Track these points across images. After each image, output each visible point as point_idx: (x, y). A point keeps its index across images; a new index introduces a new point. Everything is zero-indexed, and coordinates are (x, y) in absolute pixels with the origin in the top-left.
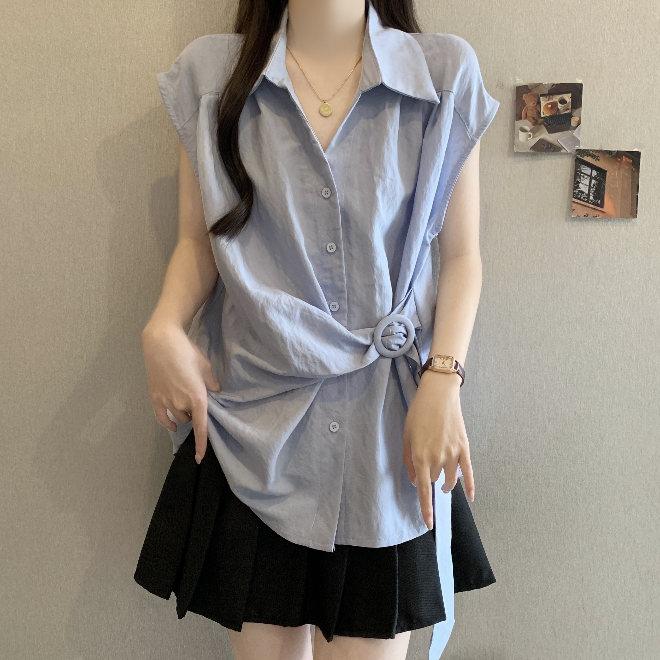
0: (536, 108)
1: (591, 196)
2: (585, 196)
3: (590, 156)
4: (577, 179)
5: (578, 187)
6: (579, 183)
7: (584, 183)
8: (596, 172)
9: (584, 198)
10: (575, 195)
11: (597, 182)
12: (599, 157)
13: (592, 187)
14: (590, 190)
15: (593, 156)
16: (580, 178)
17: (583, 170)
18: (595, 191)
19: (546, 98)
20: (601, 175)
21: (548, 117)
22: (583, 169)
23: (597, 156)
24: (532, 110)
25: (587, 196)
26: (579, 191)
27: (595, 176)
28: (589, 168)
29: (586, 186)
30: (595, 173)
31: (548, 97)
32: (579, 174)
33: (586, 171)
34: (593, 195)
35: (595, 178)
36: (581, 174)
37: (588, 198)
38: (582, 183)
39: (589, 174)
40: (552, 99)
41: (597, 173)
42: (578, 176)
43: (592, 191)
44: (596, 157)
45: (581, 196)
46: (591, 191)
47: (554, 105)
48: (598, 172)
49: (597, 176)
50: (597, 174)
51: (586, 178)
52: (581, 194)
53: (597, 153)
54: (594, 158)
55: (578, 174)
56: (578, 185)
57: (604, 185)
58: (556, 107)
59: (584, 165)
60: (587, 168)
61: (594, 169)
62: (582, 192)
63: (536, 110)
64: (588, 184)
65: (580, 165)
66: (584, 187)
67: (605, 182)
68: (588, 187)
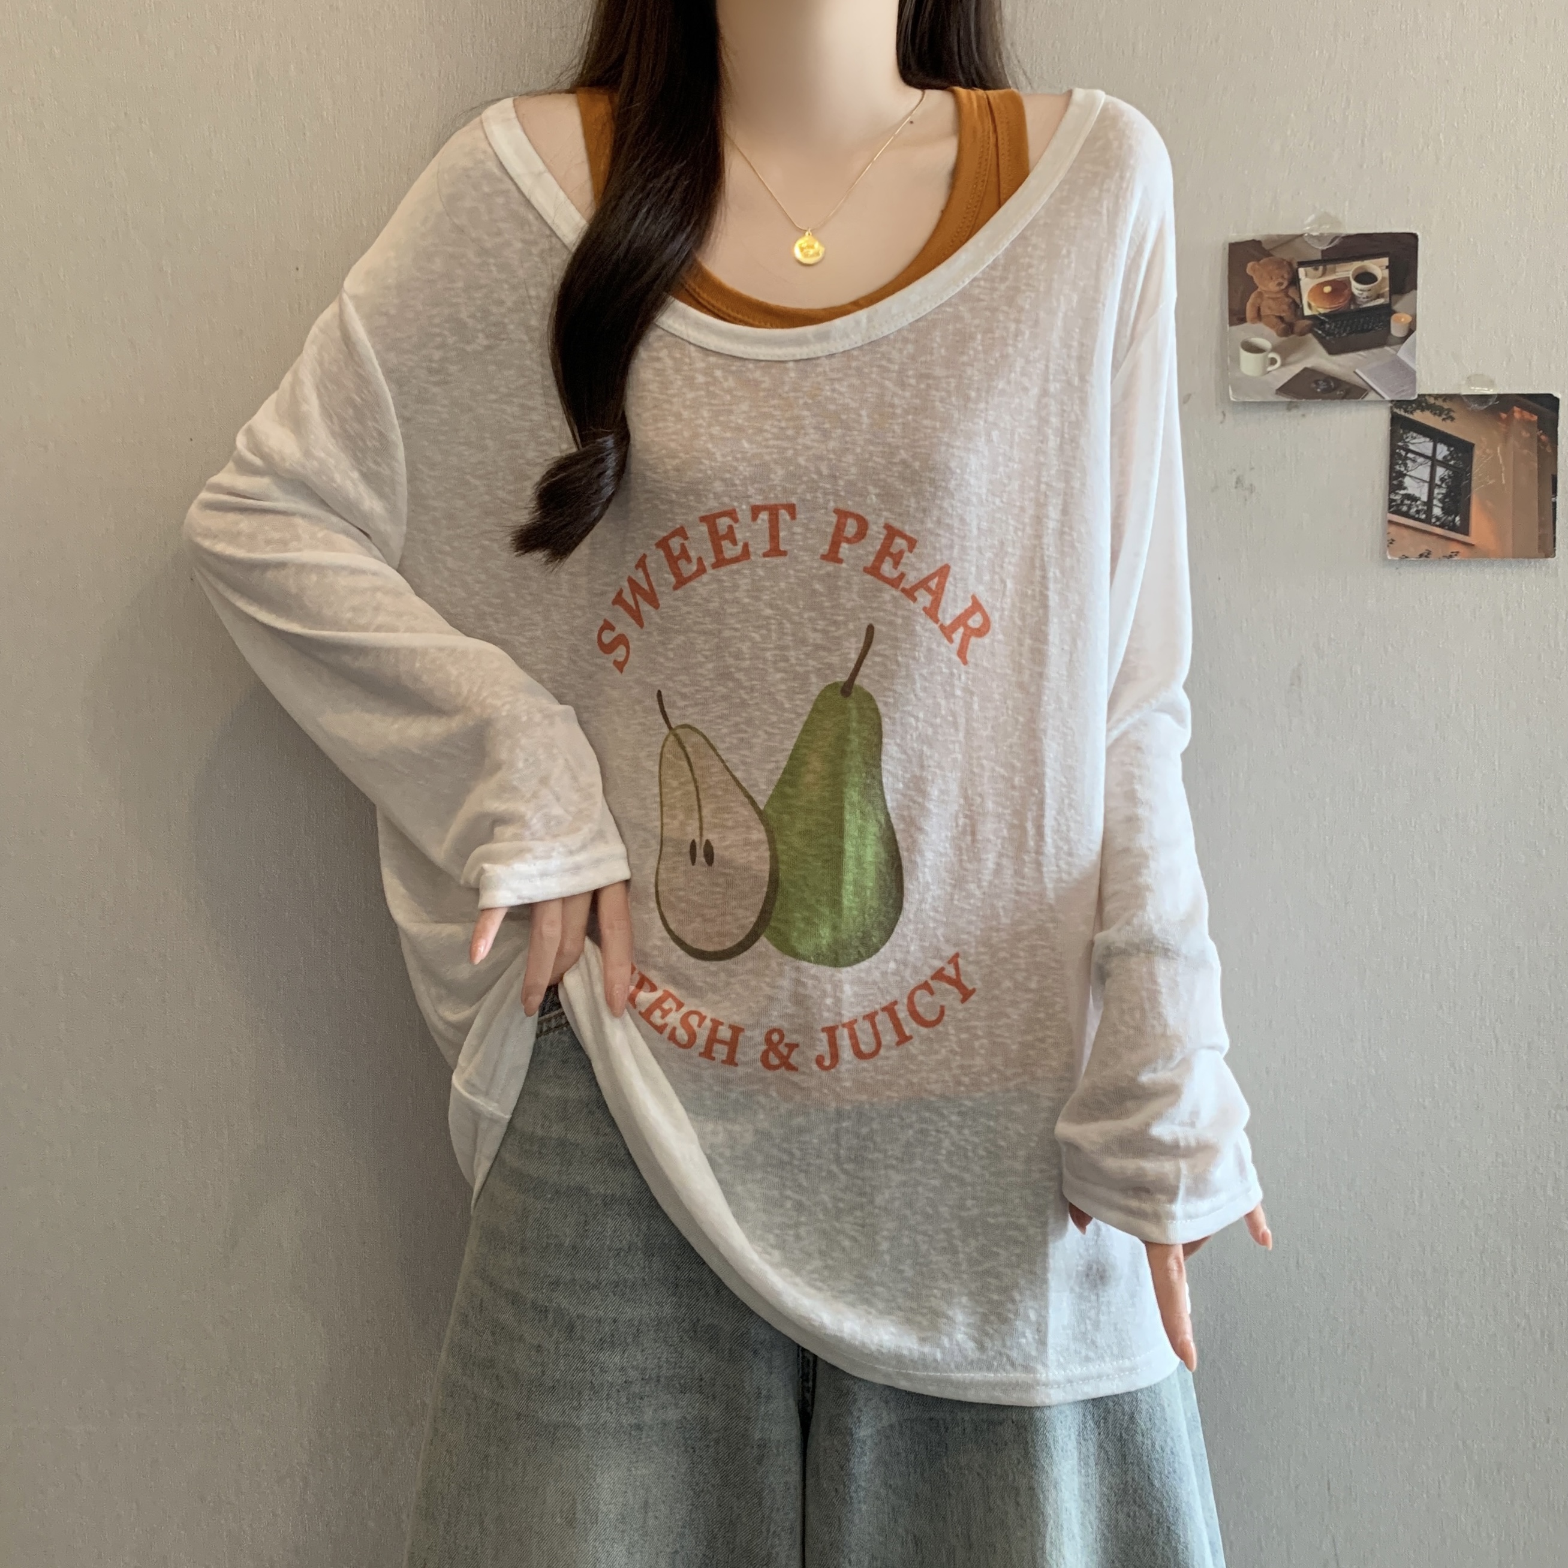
0: (1288, 296)
1: (1436, 506)
2: (1420, 508)
3: (1429, 410)
4: (1397, 467)
5: (1401, 486)
7: (1417, 476)
8: (1445, 448)
9: (1418, 512)
10: (1393, 506)
11: (1450, 473)
12: (1454, 412)
13: (1436, 485)
14: (1433, 492)
15: (1437, 411)
16: (1406, 465)
17: (1412, 444)
18: (1446, 496)
19: (1316, 269)
20: (1460, 455)
21: (1322, 315)
22: (1412, 442)
23: (1447, 410)
24: (1274, 299)
25: (1425, 508)
26: (1402, 495)
27: (1445, 457)
28: (1428, 440)
29: (1421, 484)
30: (1442, 451)
31: (1321, 268)
34: (1441, 505)
35: (1444, 463)
36: (1407, 453)
37: (1429, 513)
38: (1410, 476)
39: (1429, 453)
40: (1334, 271)
41: (1448, 450)
42: (1400, 459)
43: (1438, 494)
44: (1447, 413)
45: (1409, 509)
46: (1435, 495)
47: (1339, 287)
48: (1452, 449)
49: (1449, 458)
50: (1450, 454)
51: (1421, 465)
52: (1408, 502)
53: (1447, 401)
54: (1440, 415)
55: (1400, 455)
56: (1402, 482)
57: (1470, 479)
58: (1346, 292)
59: (1415, 432)
60: (1422, 439)
61: (1442, 442)
62: (1413, 498)
63: (1287, 300)
64: (1427, 477)
65: (1405, 433)
66: (1416, 485)
67: (1470, 471)
68: (1426, 485)
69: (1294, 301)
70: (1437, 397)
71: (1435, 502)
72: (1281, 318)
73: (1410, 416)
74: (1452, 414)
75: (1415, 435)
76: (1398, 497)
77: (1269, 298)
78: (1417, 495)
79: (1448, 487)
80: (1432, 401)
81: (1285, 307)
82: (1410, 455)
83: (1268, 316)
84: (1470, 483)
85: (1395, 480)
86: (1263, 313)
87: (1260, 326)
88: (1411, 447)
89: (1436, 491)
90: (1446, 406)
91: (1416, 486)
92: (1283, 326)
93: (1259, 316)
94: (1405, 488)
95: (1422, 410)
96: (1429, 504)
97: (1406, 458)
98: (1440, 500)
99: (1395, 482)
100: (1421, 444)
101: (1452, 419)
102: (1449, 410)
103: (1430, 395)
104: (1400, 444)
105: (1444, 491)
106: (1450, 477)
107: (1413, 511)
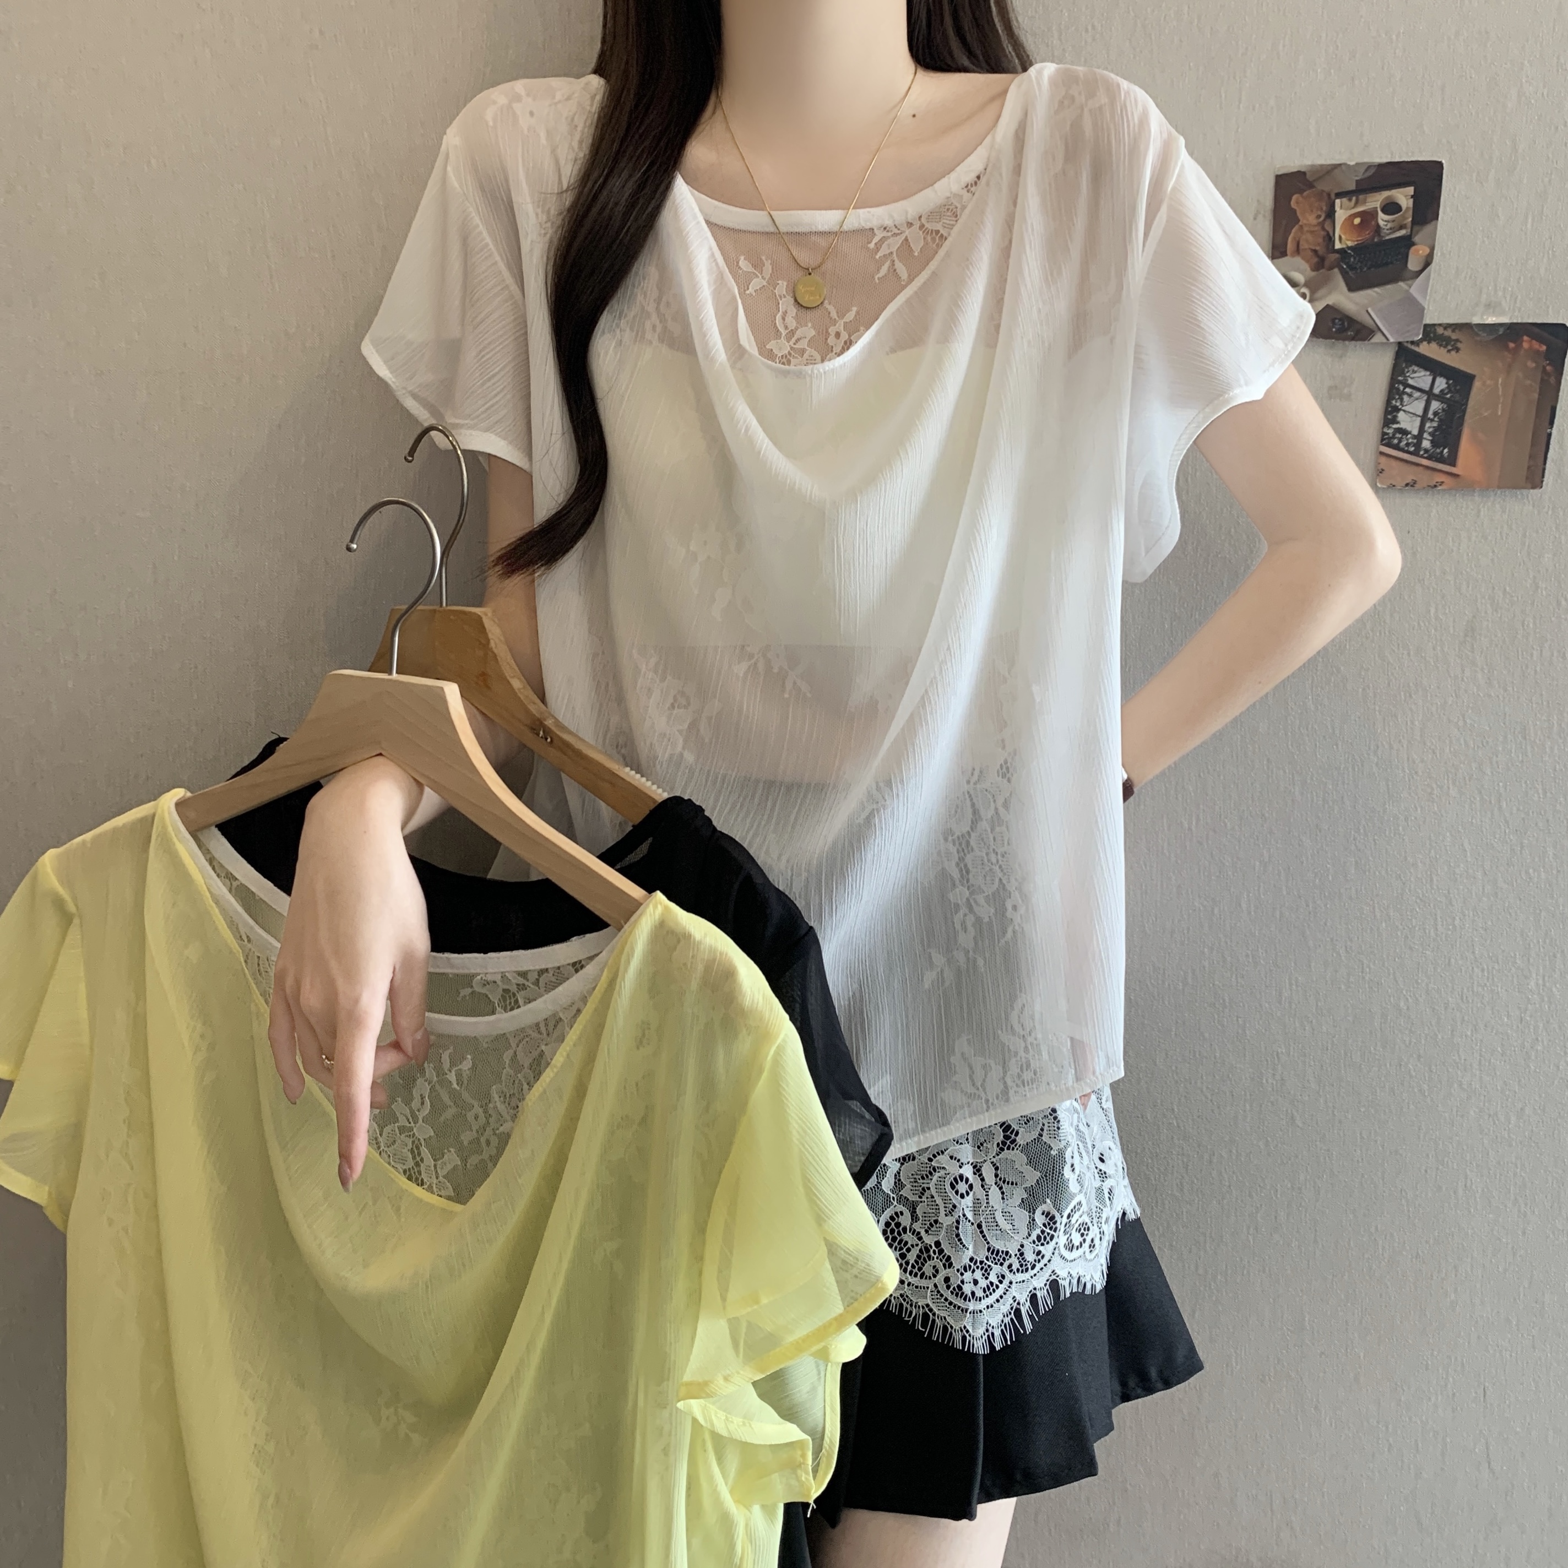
0: (1323, 229)
1: (1426, 439)
2: (1410, 441)
3: (1435, 341)
4: (1394, 402)
5: (1395, 421)
6: (1400, 410)
7: (1411, 411)
8: (1444, 381)
9: (1408, 445)
10: (1385, 439)
11: (1445, 406)
12: (1461, 342)
13: (1429, 419)
14: (1425, 426)
15: (1444, 341)
16: (1402, 400)
17: (1412, 378)
18: (1436, 429)
19: (1350, 200)
20: (1458, 388)
21: (1349, 248)
22: (1412, 376)
23: (1454, 340)
24: (1312, 232)
25: (1415, 441)
26: (1395, 429)
27: (1442, 391)
28: (1428, 373)
29: (1414, 418)
30: (1441, 384)
31: (1354, 198)
32: (1401, 388)
33: (1420, 379)
34: (1430, 438)
35: (1440, 397)
36: (1404, 389)
37: (1418, 445)
38: (1404, 411)
39: (1427, 387)
40: (1365, 202)
41: (1447, 383)
42: (1398, 394)
43: (1429, 427)
44: (1453, 343)
45: (1400, 440)
46: (1426, 428)
47: (1368, 217)
48: (1451, 382)
49: (1446, 391)
50: (1448, 387)
51: (1417, 399)
52: (1400, 436)
53: (1457, 331)
54: (1445, 347)
55: (1398, 389)
56: (1396, 417)
57: (1464, 412)
58: (1373, 223)
59: (1418, 365)
60: (1423, 373)
61: (1441, 375)
62: (1404, 432)
63: (1323, 233)
64: (1420, 412)
65: (1407, 367)
66: (1409, 419)
67: (1466, 404)
68: (1419, 419)
69: (1328, 234)
70: (1447, 326)
71: (1426, 435)
72: (1315, 251)
73: (1416, 349)
74: (1459, 345)
75: (1416, 368)
76: (1390, 431)
77: (1308, 231)
78: (1409, 429)
79: (1441, 420)
80: (1440, 331)
81: (1320, 240)
82: (1408, 390)
83: (1306, 249)
84: (1464, 415)
85: (1390, 413)
86: (1301, 247)
87: (1298, 261)
88: (1410, 382)
89: (1428, 425)
90: (1454, 337)
91: (1408, 422)
92: (1316, 260)
93: (1298, 251)
94: (1398, 423)
95: (1429, 343)
96: (1419, 437)
97: (1404, 393)
98: (1430, 434)
99: (1389, 417)
100: (1421, 378)
101: (1458, 350)
102: (1457, 340)
103: (1440, 325)
104: (1400, 378)
105: (1435, 424)
106: (1443, 410)
107: (1403, 444)
